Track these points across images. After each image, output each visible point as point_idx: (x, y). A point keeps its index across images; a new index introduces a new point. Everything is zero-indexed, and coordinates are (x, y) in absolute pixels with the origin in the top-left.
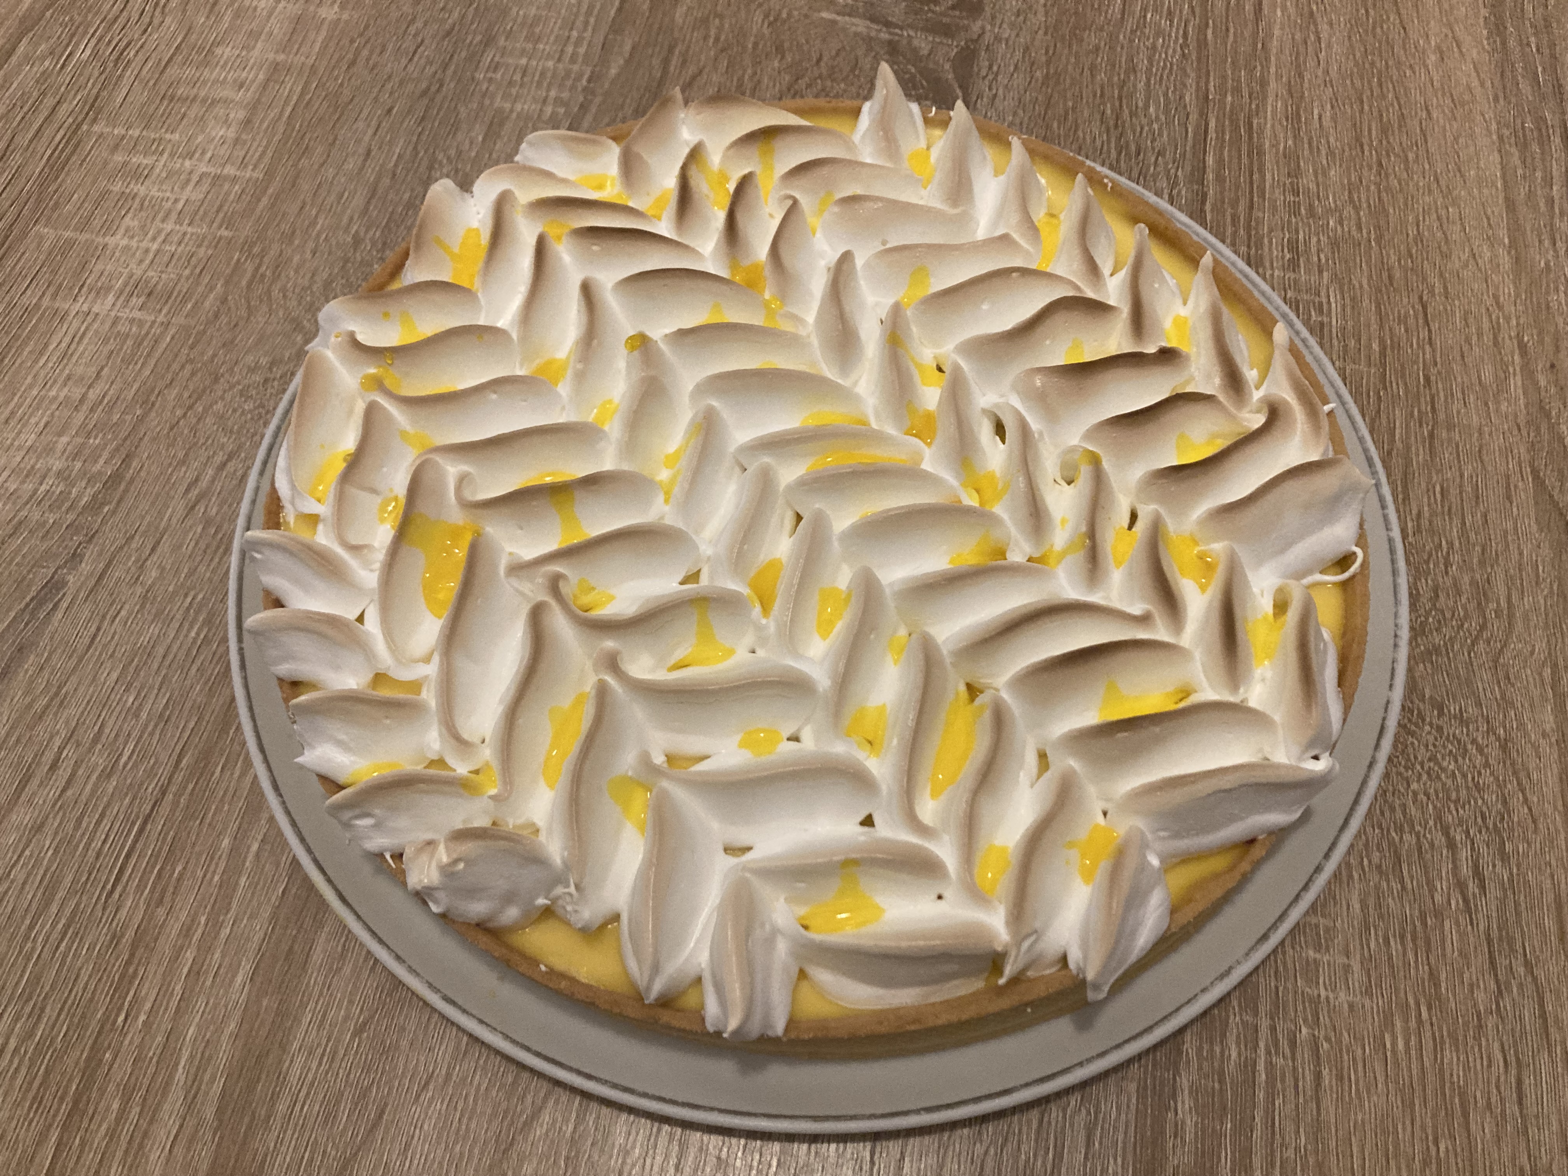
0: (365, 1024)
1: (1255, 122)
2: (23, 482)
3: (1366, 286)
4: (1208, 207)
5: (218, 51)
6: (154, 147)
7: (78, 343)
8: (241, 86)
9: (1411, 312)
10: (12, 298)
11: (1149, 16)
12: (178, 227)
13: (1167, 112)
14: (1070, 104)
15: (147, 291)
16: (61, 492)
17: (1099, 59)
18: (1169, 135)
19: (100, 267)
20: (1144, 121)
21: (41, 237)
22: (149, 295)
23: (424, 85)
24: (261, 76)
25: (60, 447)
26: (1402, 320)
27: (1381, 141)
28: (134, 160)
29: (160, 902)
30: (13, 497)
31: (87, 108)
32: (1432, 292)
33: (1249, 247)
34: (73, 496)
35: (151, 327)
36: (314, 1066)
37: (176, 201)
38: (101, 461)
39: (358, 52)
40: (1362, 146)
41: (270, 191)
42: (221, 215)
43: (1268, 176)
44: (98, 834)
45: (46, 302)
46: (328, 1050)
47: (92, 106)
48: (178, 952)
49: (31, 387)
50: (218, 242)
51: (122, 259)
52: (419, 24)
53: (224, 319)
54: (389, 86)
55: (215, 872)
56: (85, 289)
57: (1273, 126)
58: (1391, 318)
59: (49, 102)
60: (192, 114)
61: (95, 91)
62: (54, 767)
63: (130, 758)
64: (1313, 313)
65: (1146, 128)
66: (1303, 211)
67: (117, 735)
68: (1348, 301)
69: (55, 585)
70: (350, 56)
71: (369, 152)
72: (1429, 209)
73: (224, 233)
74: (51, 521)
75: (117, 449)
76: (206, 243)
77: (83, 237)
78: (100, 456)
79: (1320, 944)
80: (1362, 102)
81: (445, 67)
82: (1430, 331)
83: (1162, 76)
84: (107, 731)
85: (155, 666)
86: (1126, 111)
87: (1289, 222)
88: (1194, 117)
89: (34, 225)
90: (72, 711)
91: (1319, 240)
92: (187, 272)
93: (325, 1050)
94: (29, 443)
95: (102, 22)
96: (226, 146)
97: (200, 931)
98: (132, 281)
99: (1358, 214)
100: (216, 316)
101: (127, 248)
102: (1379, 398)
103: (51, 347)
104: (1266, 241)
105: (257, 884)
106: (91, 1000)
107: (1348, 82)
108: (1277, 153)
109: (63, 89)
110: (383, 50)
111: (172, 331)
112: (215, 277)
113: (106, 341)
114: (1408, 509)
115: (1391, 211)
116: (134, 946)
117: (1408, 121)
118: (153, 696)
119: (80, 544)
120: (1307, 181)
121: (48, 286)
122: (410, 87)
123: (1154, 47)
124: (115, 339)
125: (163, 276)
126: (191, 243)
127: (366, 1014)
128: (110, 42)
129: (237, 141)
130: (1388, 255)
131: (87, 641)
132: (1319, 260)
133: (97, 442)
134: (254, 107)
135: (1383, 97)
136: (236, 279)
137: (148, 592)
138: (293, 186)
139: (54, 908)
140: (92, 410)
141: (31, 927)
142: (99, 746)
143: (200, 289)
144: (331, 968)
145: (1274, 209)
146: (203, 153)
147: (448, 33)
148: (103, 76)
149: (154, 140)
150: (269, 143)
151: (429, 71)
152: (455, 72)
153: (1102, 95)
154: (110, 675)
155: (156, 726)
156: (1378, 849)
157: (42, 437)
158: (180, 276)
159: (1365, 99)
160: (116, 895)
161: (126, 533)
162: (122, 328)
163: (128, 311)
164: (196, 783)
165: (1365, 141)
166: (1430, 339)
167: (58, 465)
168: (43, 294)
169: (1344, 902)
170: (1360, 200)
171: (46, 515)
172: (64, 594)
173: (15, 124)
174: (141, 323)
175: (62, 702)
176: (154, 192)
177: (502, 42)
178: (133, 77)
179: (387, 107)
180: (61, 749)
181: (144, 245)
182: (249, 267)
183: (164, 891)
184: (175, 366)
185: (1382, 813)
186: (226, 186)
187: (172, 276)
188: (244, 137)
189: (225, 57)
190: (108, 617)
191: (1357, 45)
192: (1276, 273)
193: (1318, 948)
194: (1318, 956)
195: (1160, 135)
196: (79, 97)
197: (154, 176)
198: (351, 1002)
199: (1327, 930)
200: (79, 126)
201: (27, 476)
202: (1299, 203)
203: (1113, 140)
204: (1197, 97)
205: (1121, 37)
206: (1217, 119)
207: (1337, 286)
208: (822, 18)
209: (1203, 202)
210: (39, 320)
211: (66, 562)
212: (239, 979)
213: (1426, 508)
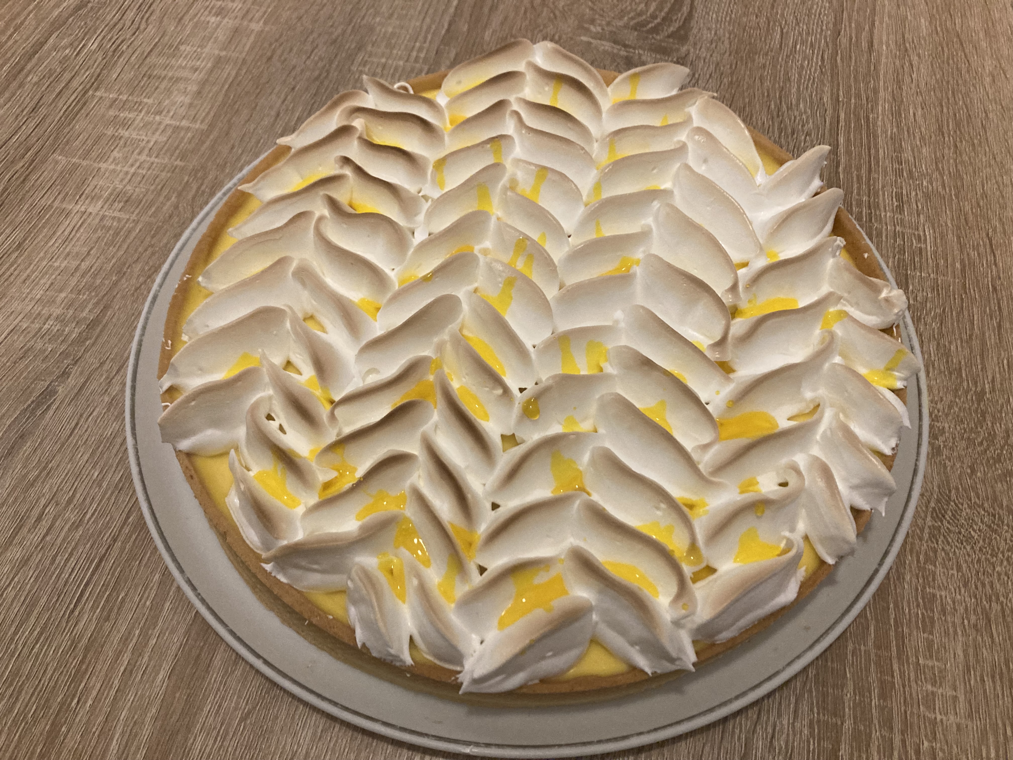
0: (249, 713)
1: (871, 116)
2: (33, 322)
3: (950, 225)
4: (841, 169)
5: (182, 48)
6: (135, 107)
7: (77, 231)
8: (196, 70)
9: (981, 243)
10: (34, 201)
11: (798, 47)
12: (148, 159)
13: (811, 108)
14: (747, 100)
15: (125, 199)
16: (58, 330)
17: (766, 73)
18: (813, 122)
19: (94, 182)
20: (797, 113)
21: (57, 162)
22: (127, 201)
23: (317, 73)
24: (209, 65)
25: (59, 300)
26: (976, 248)
27: (955, 132)
28: (122, 115)
29: (107, 619)
30: (25, 332)
31: (93, 80)
32: (995, 230)
33: (869, 196)
34: (66, 333)
35: (126, 223)
36: (211, 742)
37: (148, 142)
38: (87, 310)
39: (274, 51)
40: (943, 134)
41: (211, 137)
42: (178, 152)
43: (881, 151)
44: (66, 568)
45: (56, 204)
46: (221, 732)
47: (96, 80)
48: (118, 654)
49: (42, 259)
50: (175, 169)
51: (110, 178)
52: (315, 35)
53: (175, 219)
54: (293, 74)
55: (147, 598)
56: (83, 196)
57: (883, 119)
58: (968, 246)
59: (67, 76)
60: (163, 86)
61: (98, 70)
62: (39, 519)
63: (93, 515)
64: (914, 241)
65: (798, 118)
66: (905, 174)
67: (85, 499)
68: (938, 235)
69: (49, 393)
70: (269, 54)
71: (278, 115)
72: (991, 177)
73: (178, 163)
74: (50, 349)
75: (97, 303)
76: (167, 169)
77: (84, 163)
78: (86, 306)
79: (936, 682)
80: (942, 106)
81: (331, 62)
82: (995, 256)
83: (807, 85)
84: (78, 495)
85: (114, 451)
86: (784, 107)
87: (896, 181)
88: (830, 112)
89: (53, 153)
90: (55, 481)
91: (917, 194)
92: (153, 187)
93: (219, 732)
94: (38, 296)
95: (106, 26)
96: (183, 108)
97: (134, 641)
98: (115, 193)
99: (943, 178)
100: (170, 217)
101: (114, 171)
102: (962, 299)
103: (58, 234)
104: (881, 193)
105: (177, 608)
106: (54, 687)
107: (932, 93)
108: (886, 137)
109: (77, 67)
110: (291, 50)
111: (139, 226)
112: (172, 191)
113: (95, 231)
114: (985, 376)
115: (965, 177)
116: (87, 649)
117: (973, 119)
118: (111, 473)
119: (68, 366)
120: (907, 155)
121: (59, 194)
122: (308, 74)
123: (802, 66)
124: (101, 230)
125: (137, 190)
126: (156, 169)
127: (249, 706)
128: (110, 39)
129: (191, 105)
130: (964, 206)
131: (68, 432)
132: (917, 207)
133: (85, 297)
134: (204, 84)
135: (956, 103)
136: (184, 193)
137: (112, 400)
138: (227, 134)
139: (32, 620)
140: (83, 276)
141: (15, 633)
142: (72, 506)
143: (161, 199)
144: (226, 671)
145: (886, 173)
146: (168, 112)
147: (335, 41)
148: (105, 61)
149: (136, 102)
150: (212, 108)
151: (320, 64)
152: (337, 66)
153: (768, 95)
154: (83, 457)
155: (112, 493)
156: (974, 613)
157: (48, 293)
158: (147, 191)
159: (944, 104)
160: (76, 613)
161: (100, 359)
162: (108, 223)
163: (111, 211)
164: (138, 535)
165: (945, 130)
166: (995, 261)
167: (57, 311)
168: (56, 198)
169: (951, 651)
170: (943, 169)
171: (46, 345)
172: (55, 400)
173: (43, 89)
174: (119, 220)
175: (48, 474)
176: (134, 136)
177: (369, 48)
178: (124, 62)
179: (292, 87)
180: (45, 507)
181: (125, 169)
182: (195, 186)
183: (111, 611)
184: (140, 249)
185: (977, 588)
186: (182, 134)
187: (143, 190)
188: (196, 102)
189: (186, 53)
190: (84, 416)
191: (937, 70)
192: (888, 214)
193: (934, 684)
194: (935, 689)
195: (808, 122)
196: (87, 74)
197: (135, 125)
198: (239, 697)
199: (940, 672)
200: (86, 92)
201: (35, 319)
202: (902, 169)
203: (776, 125)
204: (832, 99)
205: (780, 59)
206: (845, 113)
207: (930, 225)
208: (582, 41)
209: (838, 166)
210: (51, 215)
211: (58, 377)
212: (160, 676)
213: (998, 376)
